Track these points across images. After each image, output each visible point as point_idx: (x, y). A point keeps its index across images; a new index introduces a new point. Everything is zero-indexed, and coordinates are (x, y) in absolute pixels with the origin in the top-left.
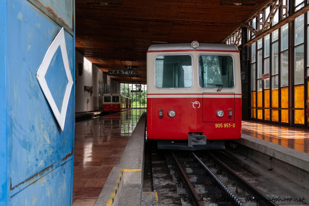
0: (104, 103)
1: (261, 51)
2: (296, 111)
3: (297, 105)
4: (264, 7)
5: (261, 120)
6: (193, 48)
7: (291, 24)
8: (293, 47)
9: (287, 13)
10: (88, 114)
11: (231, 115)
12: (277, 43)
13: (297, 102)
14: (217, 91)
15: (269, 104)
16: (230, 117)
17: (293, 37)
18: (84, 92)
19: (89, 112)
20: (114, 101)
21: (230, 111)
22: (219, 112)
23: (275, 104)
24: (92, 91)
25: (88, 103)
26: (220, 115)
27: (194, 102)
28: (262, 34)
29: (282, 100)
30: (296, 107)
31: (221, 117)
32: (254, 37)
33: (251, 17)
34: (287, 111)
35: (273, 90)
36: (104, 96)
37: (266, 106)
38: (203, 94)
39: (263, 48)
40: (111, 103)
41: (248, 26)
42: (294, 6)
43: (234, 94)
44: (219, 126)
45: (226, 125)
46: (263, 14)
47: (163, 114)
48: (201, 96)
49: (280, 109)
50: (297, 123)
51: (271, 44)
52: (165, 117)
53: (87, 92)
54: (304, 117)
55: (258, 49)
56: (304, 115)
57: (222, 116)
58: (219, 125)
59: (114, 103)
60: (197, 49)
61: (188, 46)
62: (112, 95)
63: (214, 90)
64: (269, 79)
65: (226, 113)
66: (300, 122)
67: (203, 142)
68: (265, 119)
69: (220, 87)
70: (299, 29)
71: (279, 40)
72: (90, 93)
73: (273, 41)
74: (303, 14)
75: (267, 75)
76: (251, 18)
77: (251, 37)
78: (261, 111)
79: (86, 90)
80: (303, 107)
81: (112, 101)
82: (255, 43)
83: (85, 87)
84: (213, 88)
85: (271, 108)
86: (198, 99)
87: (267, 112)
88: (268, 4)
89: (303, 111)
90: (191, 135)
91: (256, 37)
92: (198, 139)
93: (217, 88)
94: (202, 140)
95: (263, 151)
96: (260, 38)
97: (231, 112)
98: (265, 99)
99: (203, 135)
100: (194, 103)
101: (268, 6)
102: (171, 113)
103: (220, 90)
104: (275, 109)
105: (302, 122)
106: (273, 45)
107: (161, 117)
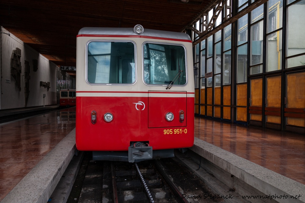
0: (61, 97)
1: (204, 51)
2: (238, 109)
3: (239, 103)
4: (208, 9)
5: (203, 115)
6: (137, 33)
7: (234, 25)
8: (236, 47)
9: (231, 13)
10: (45, 108)
11: (182, 118)
12: (220, 44)
13: (239, 100)
14: (167, 89)
15: (211, 101)
16: (181, 120)
17: (236, 37)
18: (40, 87)
19: (45, 106)
20: (70, 96)
21: (181, 113)
22: (168, 116)
23: (217, 101)
24: (48, 87)
25: (44, 97)
26: (169, 119)
27: (137, 102)
28: (206, 34)
29: (224, 98)
30: (238, 105)
31: (170, 121)
32: (198, 38)
33: (195, 19)
34: (229, 109)
35: (216, 88)
36: (61, 92)
37: (208, 103)
38: (148, 93)
39: (206, 49)
40: (68, 97)
41: (192, 28)
42: (237, 6)
43: (187, 93)
44: (168, 133)
45: (176, 131)
46: (207, 16)
47: (97, 118)
48: (146, 95)
49: (222, 106)
50: (239, 120)
51: (214, 44)
52: (100, 122)
53: (44, 87)
54: (246, 114)
55: (202, 49)
56: (246, 113)
57: (172, 120)
58: (168, 131)
59: (71, 98)
60: (141, 35)
61: (129, 31)
62: (68, 90)
63: (163, 88)
64: (212, 77)
65: (176, 116)
66: (242, 120)
67: (148, 156)
68: (208, 115)
69: (169, 84)
70: (242, 29)
71: (222, 41)
72: (46, 88)
73: (216, 42)
74: (247, 14)
75: (210, 73)
76: (195, 21)
77: (195, 38)
78: (204, 107)
79: (42, 85)
80: (245, 104)
81: (69, 96)
82: (199, 44)
83: (41, 82)
84: (161, 85)
85: (213, 105)
86: (143, 99)
87: (209, 108)
88: (212, 5)
89: (246, 109)
90: (132, 147)
91: (200, 38)
92: (142, 151)
93: (166, 85)
94: (147, 153)
95: (225, 167)
96: (203, 39)
97: (182, 115)
98: (207, 96)
99: (149, 147)
100: (137, 104)
101: (211, 8)
102: (107, 117)
103: (170, 87)
104: (217, 106)
105: (245, 119)
106: (216, 45)
107: (94, 122)
